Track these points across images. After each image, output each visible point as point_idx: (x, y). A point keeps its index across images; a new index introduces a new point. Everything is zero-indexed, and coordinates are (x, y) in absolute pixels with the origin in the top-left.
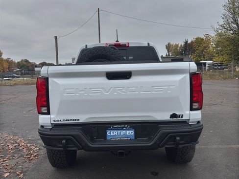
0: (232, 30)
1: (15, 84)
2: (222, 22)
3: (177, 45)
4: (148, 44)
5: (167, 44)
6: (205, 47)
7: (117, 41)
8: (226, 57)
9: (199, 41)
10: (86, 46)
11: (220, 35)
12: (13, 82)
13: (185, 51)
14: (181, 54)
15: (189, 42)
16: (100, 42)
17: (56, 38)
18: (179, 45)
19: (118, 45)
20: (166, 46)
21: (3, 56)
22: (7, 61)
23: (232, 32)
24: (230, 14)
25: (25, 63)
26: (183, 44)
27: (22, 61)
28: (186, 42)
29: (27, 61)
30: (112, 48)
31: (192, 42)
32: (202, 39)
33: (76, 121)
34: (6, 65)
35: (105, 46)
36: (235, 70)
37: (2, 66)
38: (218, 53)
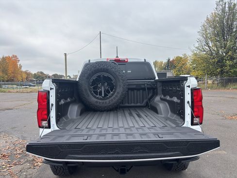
0: (204, 51)
1: (31, 92)
2: (197, 45)
4: (145, 60)
5: (154, 61)
6: (183, 64)
7: (117, 57)
8: (200, 72)
9: (179, 59)
10: (89, 61)
11: (195, 55)
12: (29, 90)
13: (167, 67)
14: (165, 69)
15: (171, 60)
16: (101, 57)
17: (66, 54)
18: (163, 62)
19: (118, 61)
21: (22, 68)
22: (26, 72)
23: (205, 53)
24: (203, 39)
25: (40, 74)
26: (166, 61)
27: (38, 72)
28: (169, 60)
29: (42, 73)
30: (112, 63)
31: (173, 60)
32: (181, 58)
34: (24, 76)
35: (106, 61)
36: (207, 83)
37: (21, 76)
38: (194, 69)
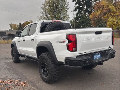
3: (16, 25)
5: (10, 24)
20: (10, 25)
32: (29, 22)
33: (85, 53)
